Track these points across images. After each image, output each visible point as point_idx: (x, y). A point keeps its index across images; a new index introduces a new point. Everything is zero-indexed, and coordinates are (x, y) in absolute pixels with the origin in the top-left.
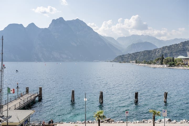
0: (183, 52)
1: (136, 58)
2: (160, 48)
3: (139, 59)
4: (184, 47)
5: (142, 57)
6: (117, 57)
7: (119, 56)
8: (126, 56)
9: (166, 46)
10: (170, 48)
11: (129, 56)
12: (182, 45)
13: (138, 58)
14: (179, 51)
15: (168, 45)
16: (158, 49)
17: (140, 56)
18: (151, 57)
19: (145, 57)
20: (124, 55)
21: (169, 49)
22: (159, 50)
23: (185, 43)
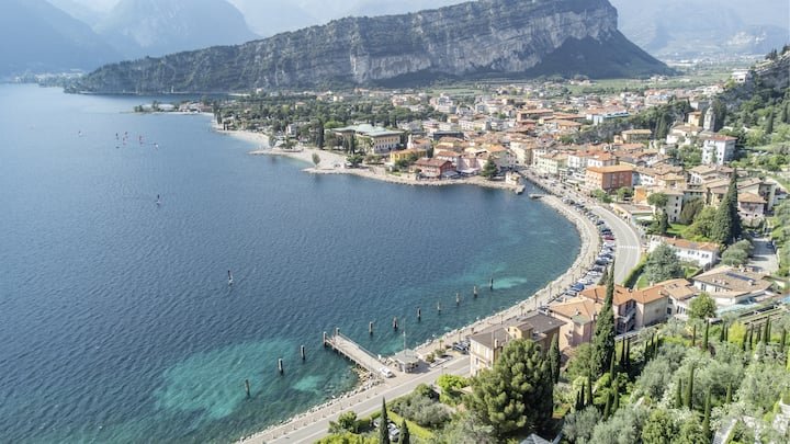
0: (338, 58)
1: (182, 75)
2: (268, 39)
3: (197, 78)
4: (341, 40)
5: (206, 75)
6: (100, 70)
7: (106, 67)
8: (139, 68)
9: (286, 33)
10: (298, 38)
11: (152, 70)
12: (334, 31)
13: (191, 77)
14: (327, 52)
15: (293, 29)
16: (257, 41)
17: (197, 67)
18: (238, 71)
19: (219, 74)
20: (128, 62)
21: (296, 45)
22: (263, 48)
23: (342, 25)
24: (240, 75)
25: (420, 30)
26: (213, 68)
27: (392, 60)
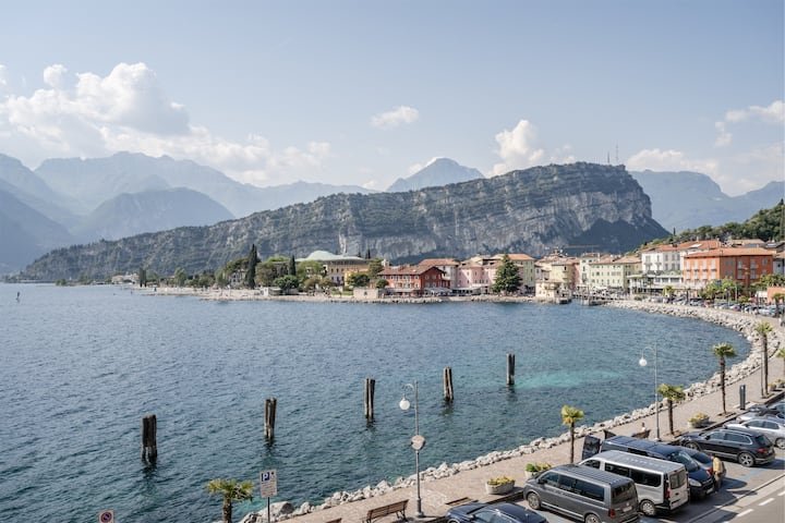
0: (325, 238)
1: (140, 259)
2: (244, 219)
3: (156, 263)
4: (329, 218)
5: (167, 258)
6: (46, 256)
7: (54, 252)
8: (92, 253)
9: (263, 213)
10: (278, 217)
11: (105, 253)
12: (321, 208)
13: (150, 262)
14: (313, 231)
15: (274, 208)
16: (231, 221)
17: (157, 250)
18: (206, 254)
19: (183, 257)
20: (81, 247)
21: (276, 225)
22: (238, 228)
23: (331, 203)
24: (207, 259)
25: (423, 209)
26: (178, 251)
27: (390, 241)
